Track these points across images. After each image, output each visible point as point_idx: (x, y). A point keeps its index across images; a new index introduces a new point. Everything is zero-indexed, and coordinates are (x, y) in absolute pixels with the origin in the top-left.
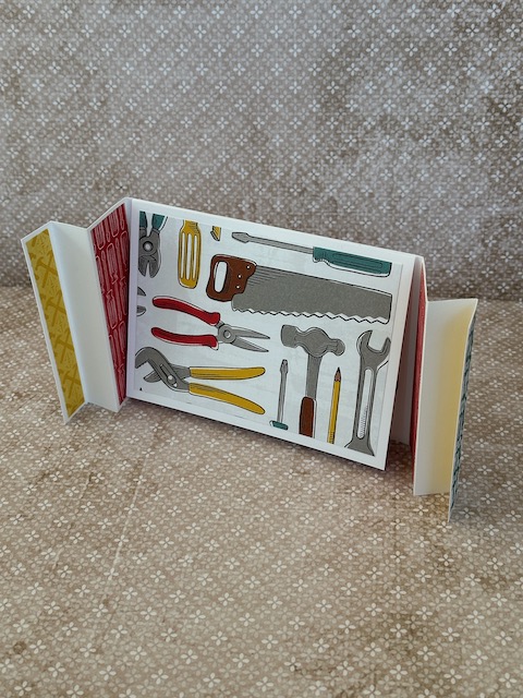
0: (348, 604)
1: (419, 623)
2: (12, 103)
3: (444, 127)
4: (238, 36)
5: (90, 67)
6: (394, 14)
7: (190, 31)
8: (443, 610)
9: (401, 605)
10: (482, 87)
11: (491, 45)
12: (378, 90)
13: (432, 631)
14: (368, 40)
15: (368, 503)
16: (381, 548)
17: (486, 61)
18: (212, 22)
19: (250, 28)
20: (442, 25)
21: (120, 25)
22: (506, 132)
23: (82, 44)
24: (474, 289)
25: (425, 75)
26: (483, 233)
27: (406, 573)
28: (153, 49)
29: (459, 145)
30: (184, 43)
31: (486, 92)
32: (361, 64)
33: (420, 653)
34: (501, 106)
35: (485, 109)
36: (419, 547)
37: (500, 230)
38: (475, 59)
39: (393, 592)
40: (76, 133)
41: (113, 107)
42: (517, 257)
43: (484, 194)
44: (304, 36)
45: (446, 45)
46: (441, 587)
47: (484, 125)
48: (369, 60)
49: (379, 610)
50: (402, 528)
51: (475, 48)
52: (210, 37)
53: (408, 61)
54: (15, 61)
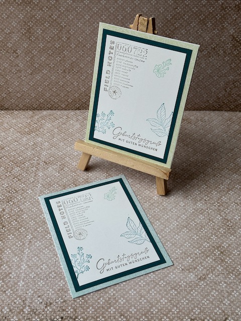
0: (196, 243)
1: (224, 249)
2: (28, 39)
3: (213, 47)
4: (129, 12)
5: (63, 24)
6: (196, 3)
7: (108, 10)
8: (232, 243)
9: (216, 243)
10: (230, 31)
11: (235, 15)
12: (187, 33)
13: (229, 252)
14: (184, 13)
15: (196, 203)
16: (204, 220)
17: (233, 21)
18: (117, 6)
19: (134, 9)
20: (215, 7)
21: (77, 7)
22: (238, 49)
23: (59, 15)
24: (220, 108)
25: (207, 27)
26: (225, 87)
27: (216, 230)
28: (91, 17)
29: (219, 54)
30: (105, 15)
31: (232, 33)
32: (181, 22)
33: (226, 260)
34: (237, 39)
35: (231, 39)
36: (219, 219)
37: (232, 85)
38: (228, 20)
39: (212, 238)
40: (56, 50)
41: (72, 40)
42: (238, 96)
43: (227, 72)
44: (157, 12)
45: (217, 15)
46: (229, 235)
47: (230, 46)
48: (184, 21)
49: (208, 245)
50: (211, 212)
51: (229, 16)
52: (116, 12)
53: (200, 21)
54: (29, 21)
